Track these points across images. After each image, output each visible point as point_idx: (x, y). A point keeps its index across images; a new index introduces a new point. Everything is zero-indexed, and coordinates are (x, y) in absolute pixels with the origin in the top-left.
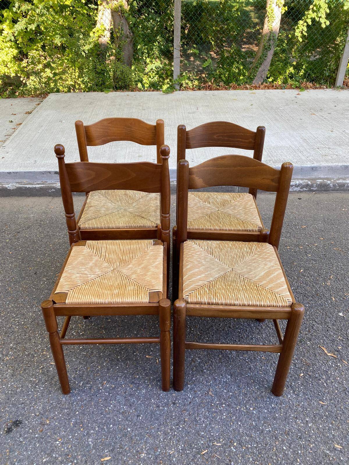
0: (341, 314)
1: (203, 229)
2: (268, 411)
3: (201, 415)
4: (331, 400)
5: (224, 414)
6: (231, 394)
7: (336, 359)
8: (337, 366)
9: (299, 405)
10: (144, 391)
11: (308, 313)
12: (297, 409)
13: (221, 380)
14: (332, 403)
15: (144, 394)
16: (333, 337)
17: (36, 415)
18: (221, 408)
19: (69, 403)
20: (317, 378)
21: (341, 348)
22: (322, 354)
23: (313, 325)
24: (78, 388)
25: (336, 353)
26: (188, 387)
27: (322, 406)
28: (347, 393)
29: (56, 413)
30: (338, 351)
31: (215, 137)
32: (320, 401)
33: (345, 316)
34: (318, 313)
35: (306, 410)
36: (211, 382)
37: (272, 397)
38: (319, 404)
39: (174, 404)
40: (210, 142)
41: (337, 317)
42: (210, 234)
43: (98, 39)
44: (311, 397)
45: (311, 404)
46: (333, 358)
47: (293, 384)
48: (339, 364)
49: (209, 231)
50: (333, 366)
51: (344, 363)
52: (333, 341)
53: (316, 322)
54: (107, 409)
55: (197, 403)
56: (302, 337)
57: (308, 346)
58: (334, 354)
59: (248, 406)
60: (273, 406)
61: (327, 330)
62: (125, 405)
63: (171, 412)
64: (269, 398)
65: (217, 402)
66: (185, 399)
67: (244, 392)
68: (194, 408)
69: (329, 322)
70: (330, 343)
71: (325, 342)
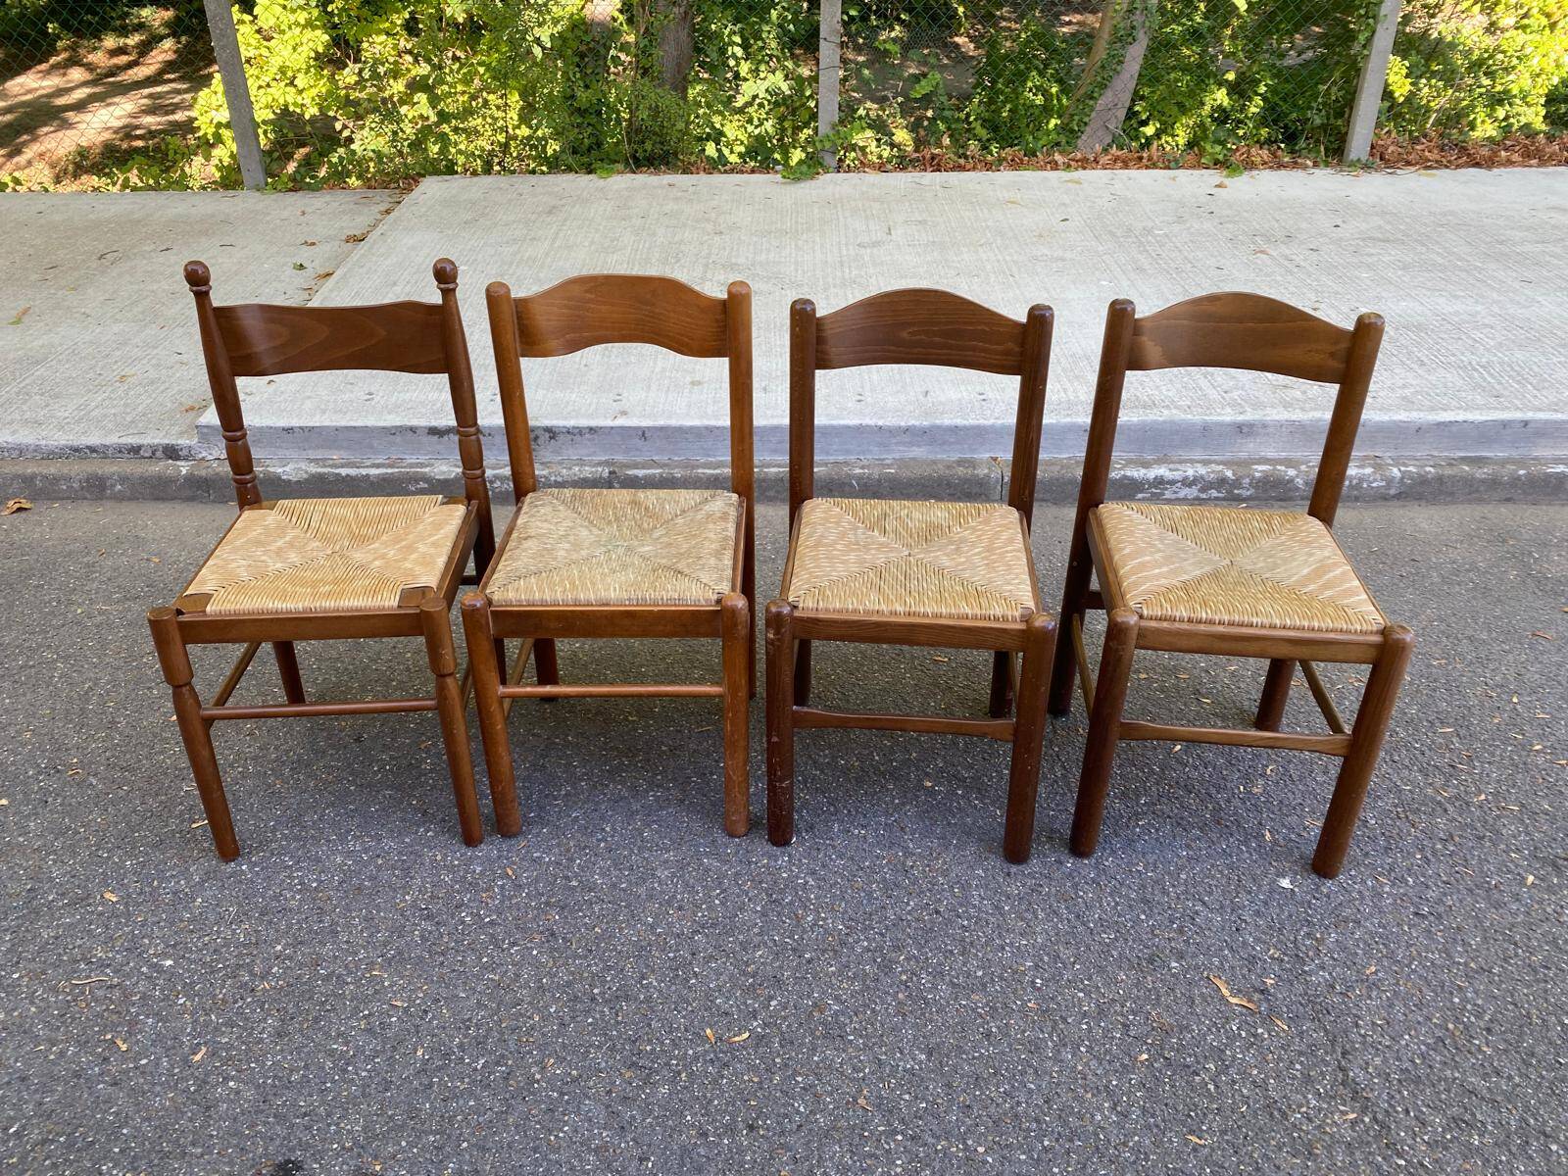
0: (1285, 883)
1: (855, 611)
2: (1031, 1157)
3: (828, 1164)
4: (1224, 1132)
5: (899, 1162)
6: (924, 1105)
7: (1252, 1013)
8: (1255, 1036)
9: (1125, 1144)
10: (663, 1091)
11: (1183, 876)
12: (1119, 1156)
13: (898, 1066)
14: (1228, 1142)
15: (663, 1097)
16: (1254, 949)
17: (343, 1148)
18: (889, 1144)
19: (442, 1116)
20: (1188, 1067)
21: (1272, 982)
22: (1213, 998)
23: (1197, 913)
24: (470, 1077)
25: (1256, 996)
26: (797, 1082)
27: (1195, 1150)
28: (1276, 1113)
29: (404, 1144)
30: (1262, 992)
31: (905, 335)
32: (1190, 1133)
33: (1296, 890)
34: (1213, 877)
35: (1147, 1159)
36: (867, 1071)
38: (1187, 1142)
39: (751, 1128)
40: (889, 351)
41: (1274, 889)
42: (878, 624)
43: (583, 7)
44: (1164, 1121)
45: (1162, 1141)
46: (1244, 1011)
47: (1114, 1083)
48: (1260, 1031)
49: (875, 618)
50: (1244, 1034)
51: (1278, 1026)
52: (1253, 960)
53: (1204, 903)
54: (552, 1138)
55: (820, 1128)
56: (1157, 947)
57: (1173, 975)
58: (1251, 1001)
59: (970, 1142)
60: (1046, 1143)
61: (1237, 929)
62: (604, 1128)
63: (741, 1152)
65: (880, 1129)
66: (786, 1116)
67: (964, 1102)
68: (809, 1141)
69: (1245, 907)
70: (1241, 969)
71: (1227, 966)
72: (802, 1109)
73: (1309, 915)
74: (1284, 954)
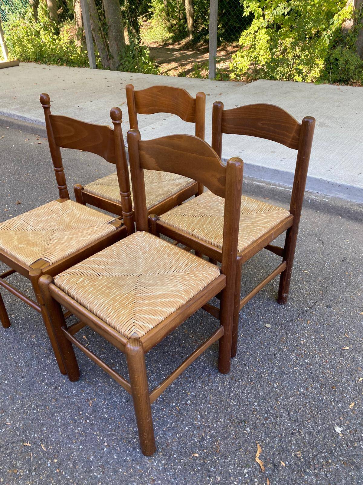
0: (338, 430)
2: (118, 460)
3: (61, 414)
5: (79, 429)
6: (107, 416)
7: (260, 471)
8: (251, 480)
10: (48, 362)
11: (292, 399)
13: (114, 398)
15: (47, 363)
16: (291, 446)
18: (83, 421)
20: (209, 471)
21: (284, 465)
22: (250, 453)
23: (281, 416)
24: (15, 328)
25: (270, 466)
26: (82, 383)
30: (275, 466)
31: (259, 124)
33: (341, 435)
34: (305, 407)
36: (103, 393)
37: (138, 451)
39: (56, 388)
40: (252, 130)
41: (330, 429)
46: (258, 467)
47: (175, 456)
48: (256, 480)
50: (247, 476)
52: (285, 450)
53: (289, 414)
54: (12, 357)
55: (72, 401)
56: (249, 418)
57: (243, 433)
58: (265, 466)
59: (105, 439)
60: (128, 459)
61: (292, 434)
63: (46, 393)
64: (134, 449)
65: (87, 414)
66: (68, 391)
67: (119, 424)
68: (64, 403)
69: (306, 427)
70: (276, 450)
71: (271, 445)
72: (74, 392)
73: (335, 450)
74: (303, 457)
